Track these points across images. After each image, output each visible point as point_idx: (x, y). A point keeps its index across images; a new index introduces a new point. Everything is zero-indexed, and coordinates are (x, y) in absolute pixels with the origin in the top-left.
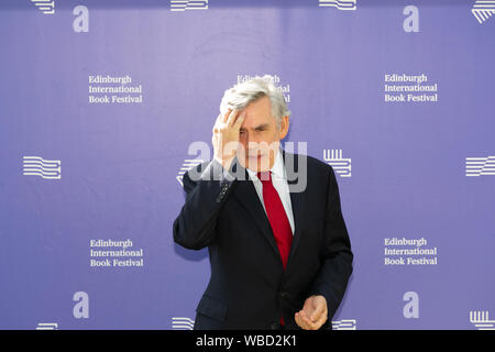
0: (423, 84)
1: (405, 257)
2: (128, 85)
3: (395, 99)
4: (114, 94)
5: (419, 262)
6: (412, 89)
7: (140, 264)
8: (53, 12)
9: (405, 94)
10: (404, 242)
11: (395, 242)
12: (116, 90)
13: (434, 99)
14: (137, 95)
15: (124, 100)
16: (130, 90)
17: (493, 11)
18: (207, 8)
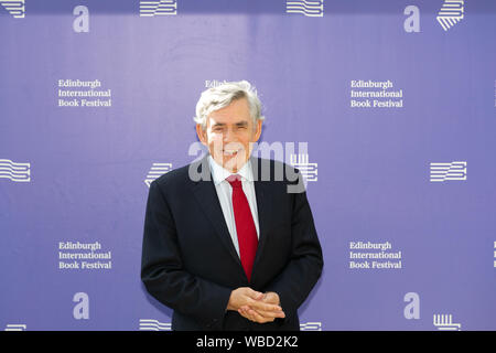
0: (389, 90)
2: (97, 89)
3: (361, 104)
4: (84, 98)
5: (384, 266)
6: (378, 95)
7: (108, 266)
9: (371, 99)
10: (369, 246)
11: (360, 246)
12: (86, 94)
13: (399, 105)
14: (106, 99)
15: (94, 104)
16: (100, 94)
17: (458, 18)
18: (175, 13)
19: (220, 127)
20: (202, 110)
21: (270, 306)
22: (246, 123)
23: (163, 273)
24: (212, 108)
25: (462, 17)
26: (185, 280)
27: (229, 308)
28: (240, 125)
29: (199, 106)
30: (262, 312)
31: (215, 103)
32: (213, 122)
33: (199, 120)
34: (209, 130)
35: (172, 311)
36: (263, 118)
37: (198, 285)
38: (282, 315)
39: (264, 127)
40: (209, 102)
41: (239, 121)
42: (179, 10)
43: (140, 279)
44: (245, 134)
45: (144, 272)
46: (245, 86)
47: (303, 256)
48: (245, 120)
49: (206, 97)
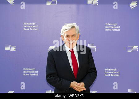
0: (116, 26)
1: (110, 74)
2: (34, 25)
3: (108, 30)
4: (31, 28)
5: (114, 75)
6: (113, 27)
7: (37, 75)
8: (14, 5)
9: (111, 29)
10: (110, 70)
11: (108, 70)
12: (31, 27)
13: (119, 30)
14: (37, 28)
15: (33, 29)
16: (35, 27)
17: (136, 6)
18: (56, 4)
19: (68, 36)
20: (63, 31)
21: (82, 87)
22: (75, 35)
23: (52, 77)
24: (66, 31)
25: (137, 6)
26: (58, 79)
27: (70, 87)
28: (73, 35)
29: (62, 30)
30: (80, 89)
31: (66, 29)
32: (66, 35)
33: (62, 34)
34: (65, 37)
35: (55, 88)
36: (80, 33)
37: (62, 80)
38: (85, 90)
39: (80, 36)
40: (64, 29)
41: (73, 34)
42: (58, 3)
43: (45, 79)
44: (75, 38)
45: (47, 77)
46: (75, 24)
47: (91, 72)
48: (75, 34)
49: (64, 28)
